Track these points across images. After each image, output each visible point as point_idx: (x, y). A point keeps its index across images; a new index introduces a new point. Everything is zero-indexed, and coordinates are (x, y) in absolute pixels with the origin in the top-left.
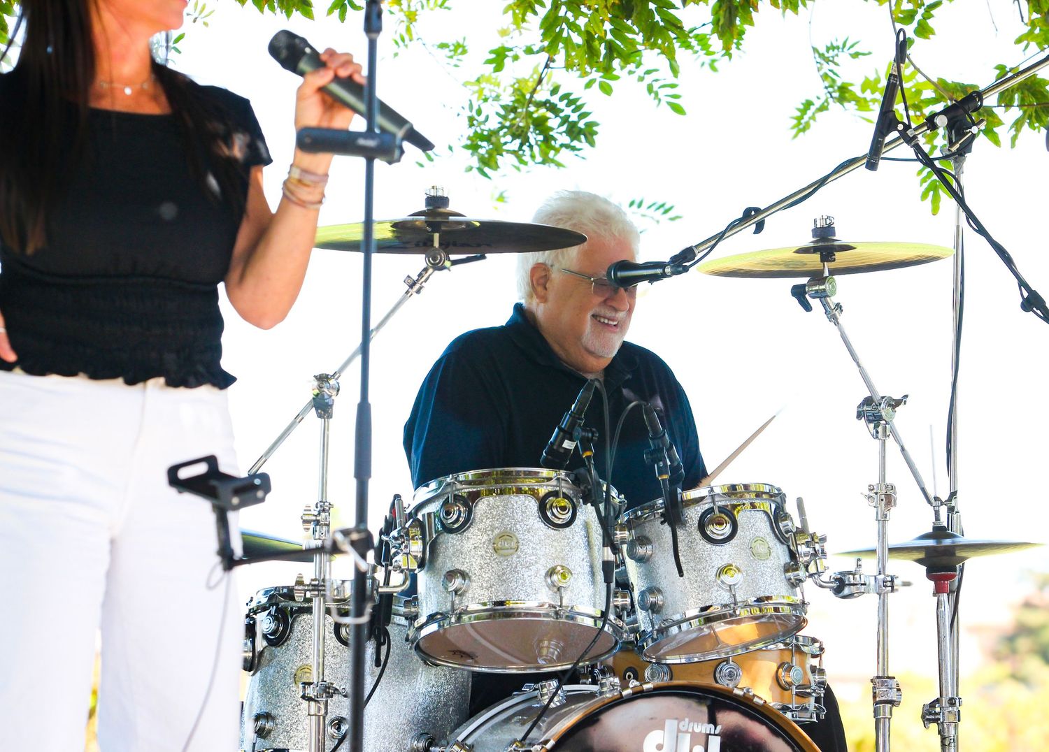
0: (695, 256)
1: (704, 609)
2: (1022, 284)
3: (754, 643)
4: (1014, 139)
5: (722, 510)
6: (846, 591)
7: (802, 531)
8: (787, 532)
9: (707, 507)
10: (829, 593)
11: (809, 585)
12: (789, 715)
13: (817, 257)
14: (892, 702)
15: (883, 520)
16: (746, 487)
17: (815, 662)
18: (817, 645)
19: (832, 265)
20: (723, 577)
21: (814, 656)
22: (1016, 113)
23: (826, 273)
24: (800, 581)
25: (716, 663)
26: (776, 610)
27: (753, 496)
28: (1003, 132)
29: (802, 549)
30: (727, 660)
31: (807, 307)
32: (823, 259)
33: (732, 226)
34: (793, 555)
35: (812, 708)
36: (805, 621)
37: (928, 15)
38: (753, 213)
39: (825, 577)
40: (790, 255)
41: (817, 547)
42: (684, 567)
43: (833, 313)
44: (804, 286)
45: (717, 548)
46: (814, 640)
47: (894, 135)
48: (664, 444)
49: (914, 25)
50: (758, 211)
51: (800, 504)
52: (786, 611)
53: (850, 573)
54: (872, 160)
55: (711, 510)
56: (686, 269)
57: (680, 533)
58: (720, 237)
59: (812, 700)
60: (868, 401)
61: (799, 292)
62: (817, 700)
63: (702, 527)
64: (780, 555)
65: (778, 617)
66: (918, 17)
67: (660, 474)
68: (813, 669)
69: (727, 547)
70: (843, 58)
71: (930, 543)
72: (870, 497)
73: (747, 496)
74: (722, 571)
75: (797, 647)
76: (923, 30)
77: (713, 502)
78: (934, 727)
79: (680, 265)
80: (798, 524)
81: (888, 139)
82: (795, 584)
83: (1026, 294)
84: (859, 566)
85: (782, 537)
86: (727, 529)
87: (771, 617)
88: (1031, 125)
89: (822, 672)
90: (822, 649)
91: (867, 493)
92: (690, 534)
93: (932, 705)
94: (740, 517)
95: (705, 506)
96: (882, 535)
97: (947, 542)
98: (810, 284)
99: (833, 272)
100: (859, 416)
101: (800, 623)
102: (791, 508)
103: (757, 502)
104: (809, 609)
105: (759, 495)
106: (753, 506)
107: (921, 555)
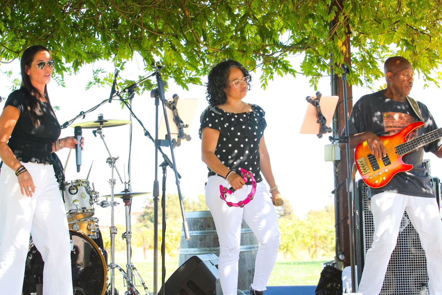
0: (68, 123)
1: (70, 211)
2: (145, 129)
3: (82, 219)
4: (142, 92)
5: (74, 186)
6: (104, 206)
7: (93, 191)
8: (90, 191)
9: (71, 185)
10: (100, 206)
11: (95, 204)
12: (90, 237)
13: (99, 123)
14: (114, 233)
15: (113, 188)
16: (80, 180)
17: (96, 224)
18: (97, 219)
19: (103, 125)
20: (75, 203)
21: (96, 222)
22: (143, 87)
23: (101, 127)
24: (93, 203)
25: (72, 224)
26: (87, 211)
27: (82, 182)
28: (140, 92)
29: (93, 195)
30: (75, 223)
31: (96, 136)
32: (101, 124)
33: (77, 117)
34: (91, 197)
35: (96, 235)
36: (94, 213)
37: (123, 65)
38: (82, 113)
39: (99, 202)
40: (93, 123)
41: (97, 195)
42: (65, 201)
43: (102, 137)
44: (96, 131)
45: (73, 196)
46: (96, 218)
47: (115, 94)
48: (61, 170)
49: (120, 67)
50: (84, 112)
51: (93, 184)
52: (89, 211)
53: (105, 201)
54: (110, 100)
55: (71, 186)
56: (66, 127)
57: (64, 192)
58: (75, 119)
59: (96, 233)
60: (109, 159)
61: (94, 132)
62: (97, 233)
63: (69, 190)
64: (88, 197)
65: (87, 213)
66: (121, 65)
67: (60, 178)
68: (96, 225)
69: (75, 195)
70: (100, 73)
71: (124, 193)
72: (109, 182)
73: (80, 182)
74: (74, 201)
75: (92, 220)
76: (122, 68)
77: (72, 184)
78: (125, 239)
79: (65, 126)
80: (92, 189)
81: (114, 95)
82: (91, 204)
83: (145, 132)
84: (107, 199)
85: (89, 192)
86: (75, 191)
87: (86, 212)
88: (147, 89)
89: (98, 226)
90: (98, 220)
91: (109, 181)
92: (66, 192)
93: (125, 233)
94: (78, 188)
95: (70, 185)
96: (113, 191)
97: (128, 193)
98: (97, 130)
99: (103, 127)
100: (107, 162)
101: (93, 214)
102: (91, 185)
103: (83, 184)
104: (95, 210)
105: (83, 182)
106: (82, 185)
107: (122, 196)
